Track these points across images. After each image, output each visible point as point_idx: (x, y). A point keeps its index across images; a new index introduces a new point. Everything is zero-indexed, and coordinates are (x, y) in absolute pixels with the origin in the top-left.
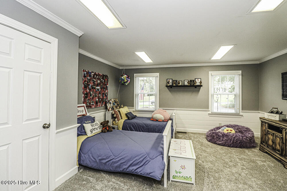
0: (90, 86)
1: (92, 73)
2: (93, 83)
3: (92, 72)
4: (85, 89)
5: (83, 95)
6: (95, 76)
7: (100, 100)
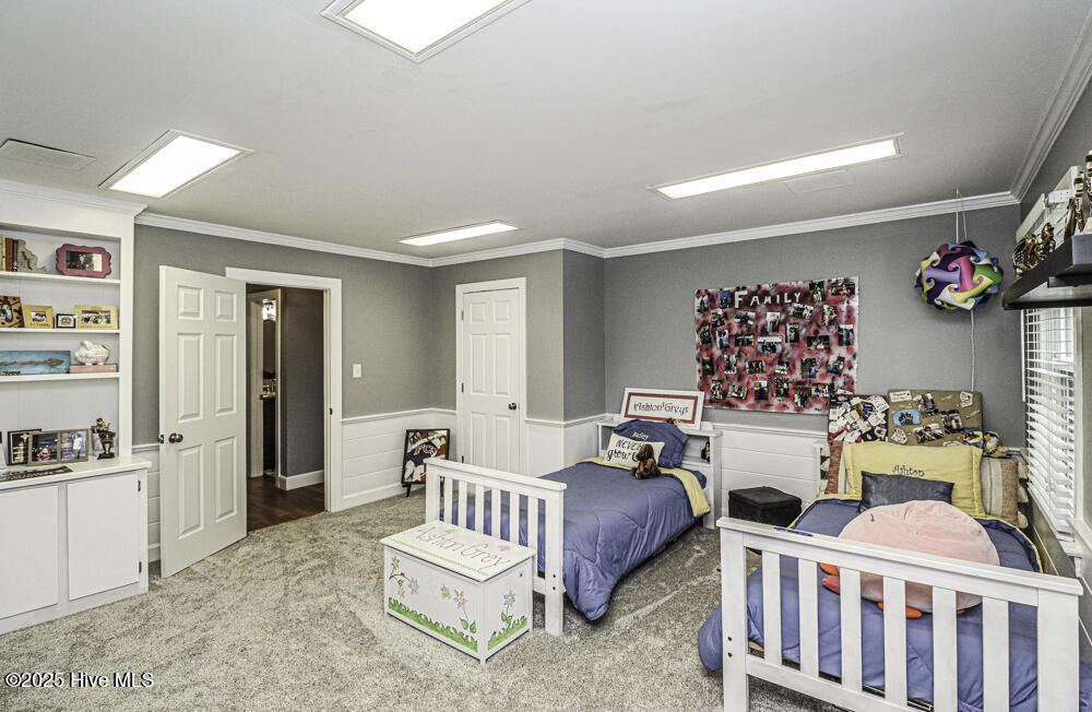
0: (726, 336)
1: (737, 294)
2: (740, 326)
3: (738, 289)
4: (704, 346)
5: (699, 366)
6: (755, 298)
7: (785, 386)
